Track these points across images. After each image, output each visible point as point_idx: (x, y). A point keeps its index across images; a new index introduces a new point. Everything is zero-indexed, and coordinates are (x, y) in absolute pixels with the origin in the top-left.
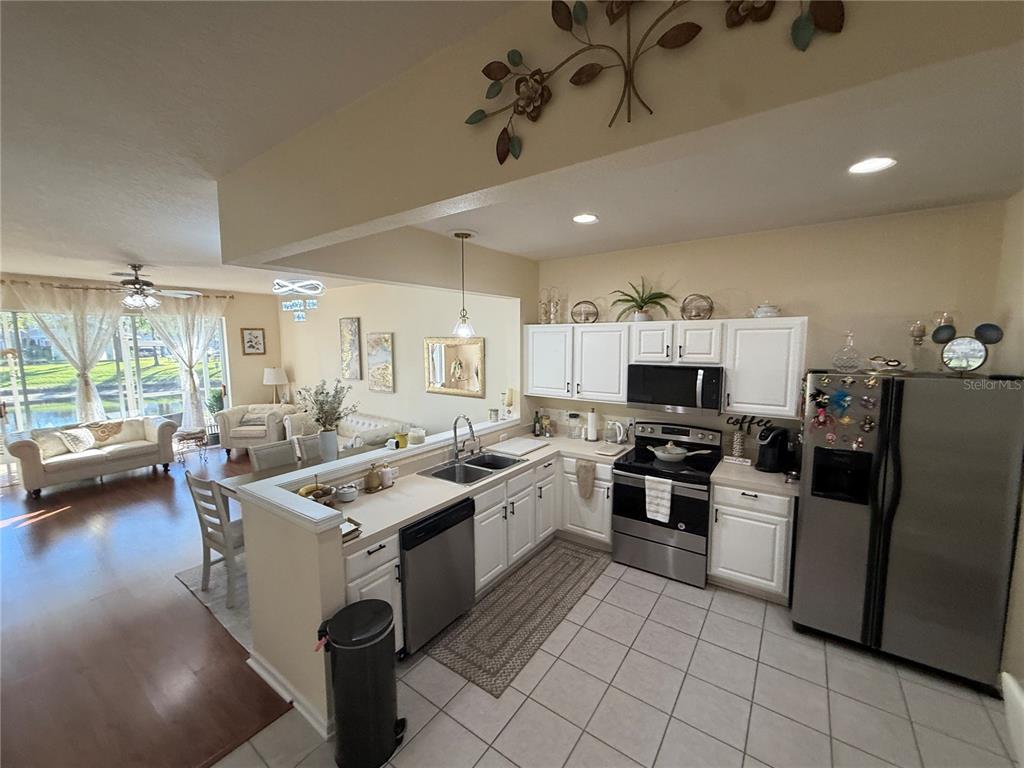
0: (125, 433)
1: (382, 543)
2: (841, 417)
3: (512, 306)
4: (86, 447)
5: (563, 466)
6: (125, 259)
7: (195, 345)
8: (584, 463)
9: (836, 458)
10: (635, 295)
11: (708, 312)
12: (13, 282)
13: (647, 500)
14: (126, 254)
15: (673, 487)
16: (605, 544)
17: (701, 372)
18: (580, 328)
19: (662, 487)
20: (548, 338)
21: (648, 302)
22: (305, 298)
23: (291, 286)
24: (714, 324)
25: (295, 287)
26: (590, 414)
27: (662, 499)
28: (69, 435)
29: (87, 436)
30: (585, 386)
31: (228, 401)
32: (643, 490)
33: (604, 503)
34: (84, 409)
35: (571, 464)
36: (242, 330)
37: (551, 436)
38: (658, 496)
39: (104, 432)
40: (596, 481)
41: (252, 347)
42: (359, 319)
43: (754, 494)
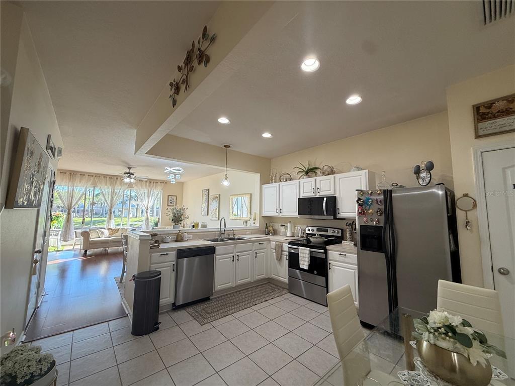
0: (120, 233)
1: (168, 253)
2: (369, 210)
3: (257, 176)
4: (105, 236)
5: (271, 246)
6: (126, 165)
7: (150, 201)
8: (277, 243)
9: (369, 230)
10: (305, 170)
11: (332, 172)
12: (96, 176)
13: (300, 259)
14: (126, 163)
15: (311, 252)
16: (286, 284)
17: (325, 199)
18: (282, 184)
19: (305, 252)
20: (270, 189)
21: (310, 172)
22: (175, 175)
23: (170, 169)
24: (332, 176)
25: (171, 169)
26: (288, 224)
27: (305, 258)
28: (101, 231)
29: (106, 232)
30: (284, 210)
31: (159, 225)
32: (298, 254)
33: (286, 263)
34: (108, 223)
35: (273, 244)
36: (168, 196)
37: (272, 235)
38: (304, 255)
39: (113, 231)
40: (283, 252)
41: (171, 203)
42: (209, 190)
43: (344, 254)
